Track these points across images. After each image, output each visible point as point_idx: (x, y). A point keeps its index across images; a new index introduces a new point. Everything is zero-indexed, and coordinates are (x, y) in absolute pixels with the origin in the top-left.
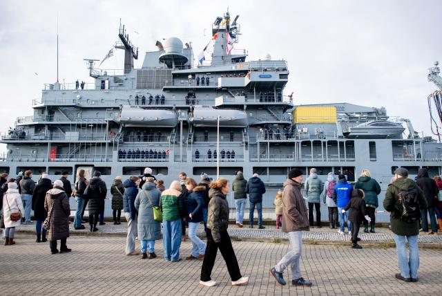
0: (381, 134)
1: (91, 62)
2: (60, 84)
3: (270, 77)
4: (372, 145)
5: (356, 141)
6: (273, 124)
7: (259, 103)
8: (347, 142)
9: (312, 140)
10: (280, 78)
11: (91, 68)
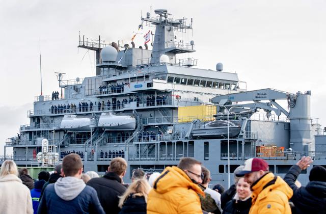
0: (216, 134)
1: (60, 75)
2: (43, 96)
3: (141, 86)
4: (207, 144)
5: (195, 141)
6: (155, 126)
7: (146, 107)
8: (190, 142)
9: (166, 142)
10: (148, 86)
11: (60, 81)
